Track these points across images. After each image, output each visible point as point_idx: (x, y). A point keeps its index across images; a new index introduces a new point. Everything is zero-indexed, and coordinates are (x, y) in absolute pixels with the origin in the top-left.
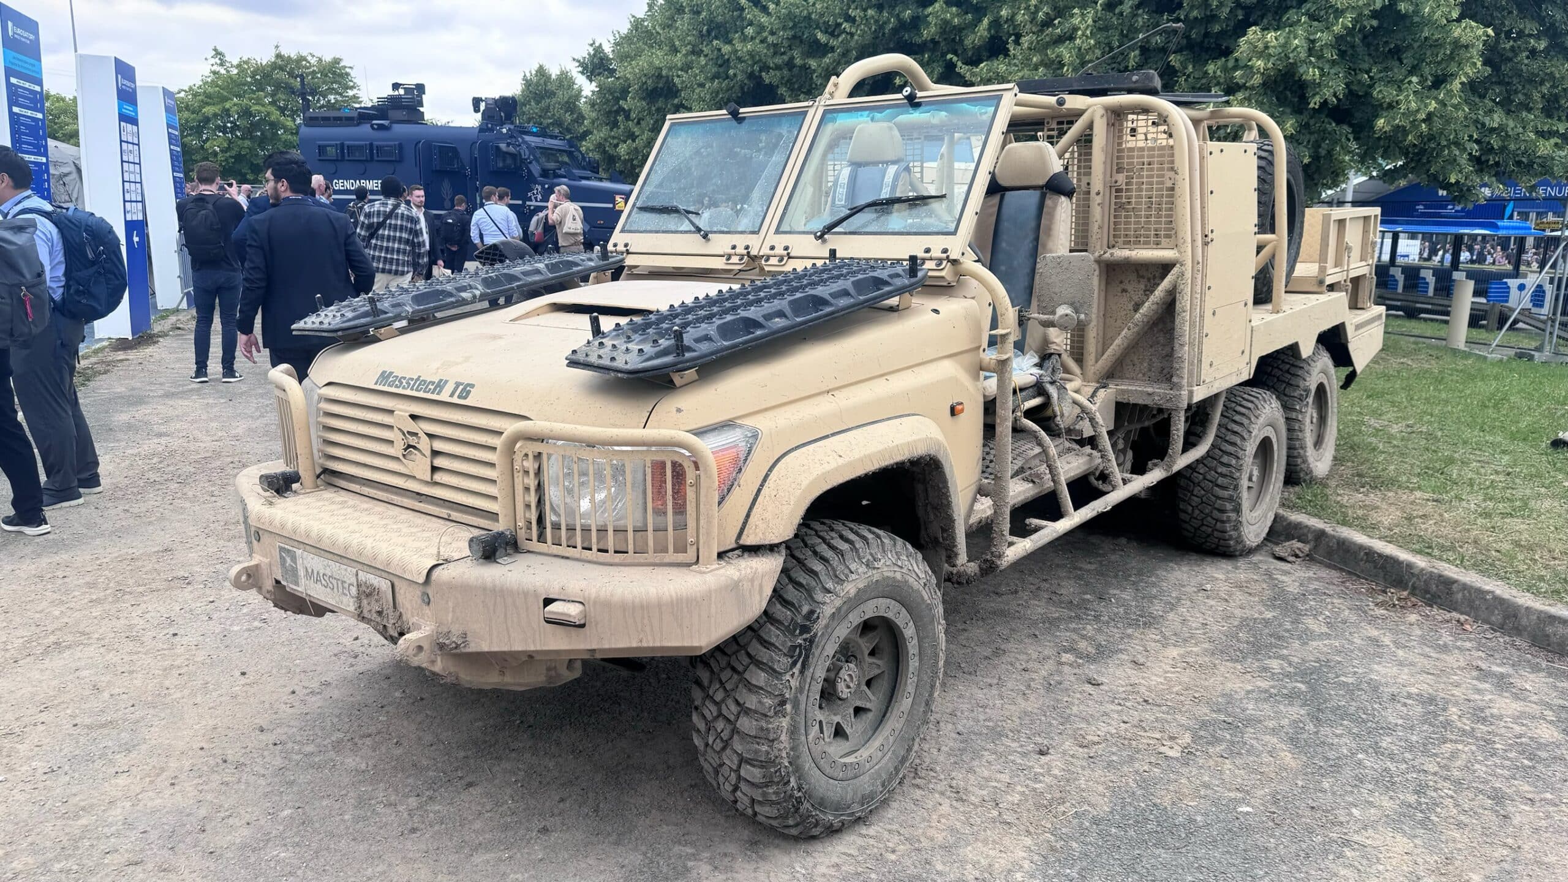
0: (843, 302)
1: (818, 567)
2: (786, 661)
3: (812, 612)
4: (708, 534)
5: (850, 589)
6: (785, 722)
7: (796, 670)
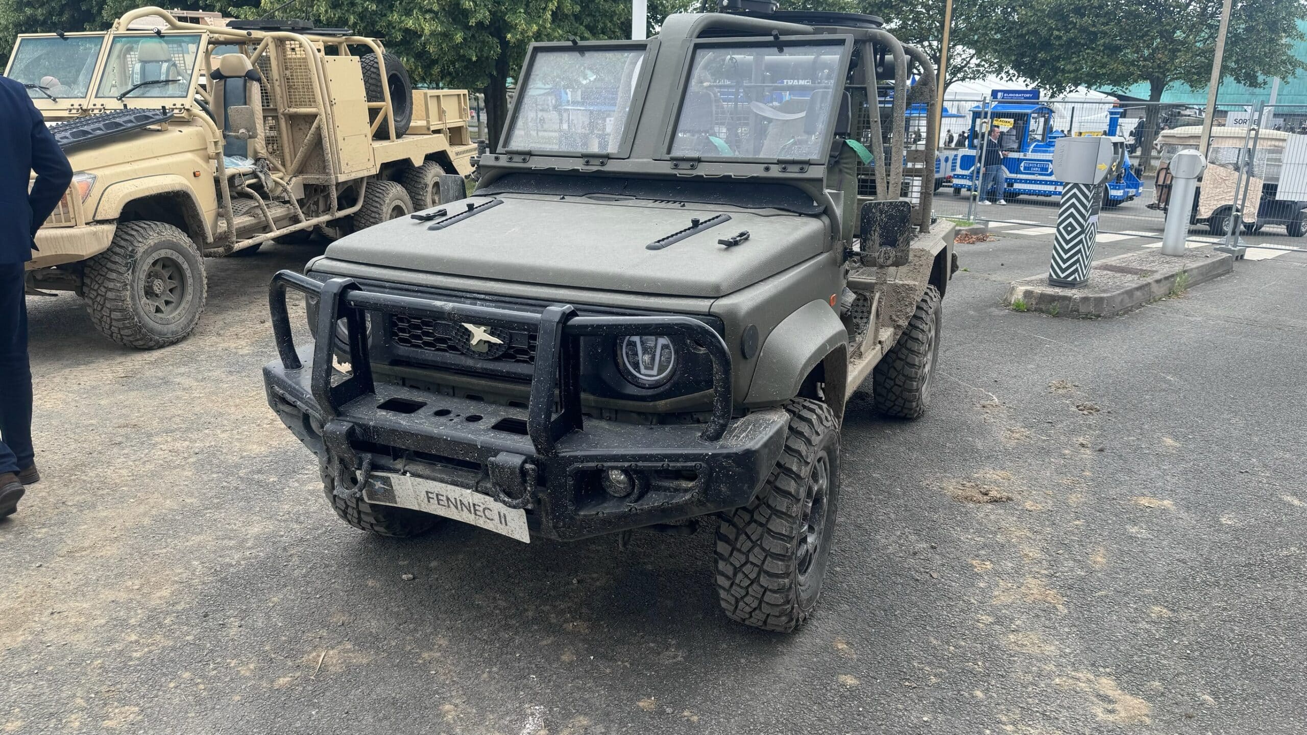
0: (129, 125)
1: (134, 233)
2: (124, 269)
3: (133, 250)
4: (79, 213)
5: (151, 242)
6: (128, 293)
7: (130, 272)
